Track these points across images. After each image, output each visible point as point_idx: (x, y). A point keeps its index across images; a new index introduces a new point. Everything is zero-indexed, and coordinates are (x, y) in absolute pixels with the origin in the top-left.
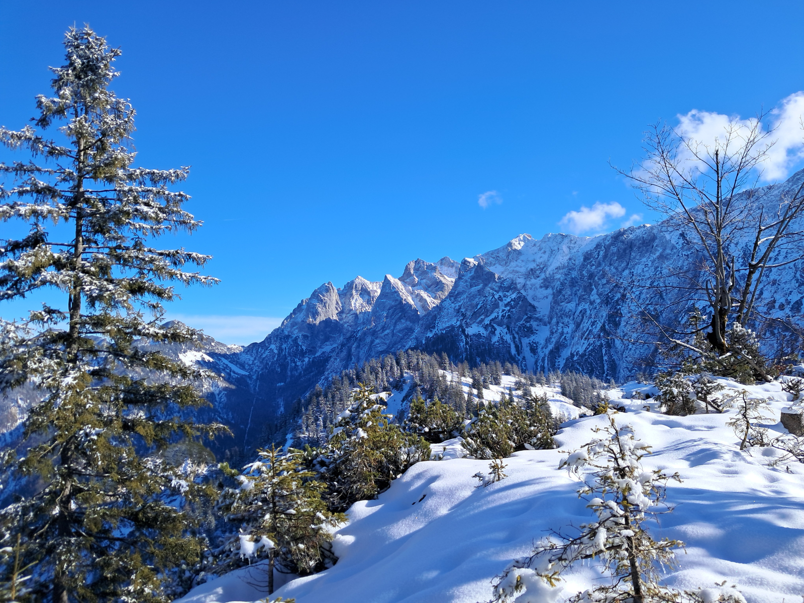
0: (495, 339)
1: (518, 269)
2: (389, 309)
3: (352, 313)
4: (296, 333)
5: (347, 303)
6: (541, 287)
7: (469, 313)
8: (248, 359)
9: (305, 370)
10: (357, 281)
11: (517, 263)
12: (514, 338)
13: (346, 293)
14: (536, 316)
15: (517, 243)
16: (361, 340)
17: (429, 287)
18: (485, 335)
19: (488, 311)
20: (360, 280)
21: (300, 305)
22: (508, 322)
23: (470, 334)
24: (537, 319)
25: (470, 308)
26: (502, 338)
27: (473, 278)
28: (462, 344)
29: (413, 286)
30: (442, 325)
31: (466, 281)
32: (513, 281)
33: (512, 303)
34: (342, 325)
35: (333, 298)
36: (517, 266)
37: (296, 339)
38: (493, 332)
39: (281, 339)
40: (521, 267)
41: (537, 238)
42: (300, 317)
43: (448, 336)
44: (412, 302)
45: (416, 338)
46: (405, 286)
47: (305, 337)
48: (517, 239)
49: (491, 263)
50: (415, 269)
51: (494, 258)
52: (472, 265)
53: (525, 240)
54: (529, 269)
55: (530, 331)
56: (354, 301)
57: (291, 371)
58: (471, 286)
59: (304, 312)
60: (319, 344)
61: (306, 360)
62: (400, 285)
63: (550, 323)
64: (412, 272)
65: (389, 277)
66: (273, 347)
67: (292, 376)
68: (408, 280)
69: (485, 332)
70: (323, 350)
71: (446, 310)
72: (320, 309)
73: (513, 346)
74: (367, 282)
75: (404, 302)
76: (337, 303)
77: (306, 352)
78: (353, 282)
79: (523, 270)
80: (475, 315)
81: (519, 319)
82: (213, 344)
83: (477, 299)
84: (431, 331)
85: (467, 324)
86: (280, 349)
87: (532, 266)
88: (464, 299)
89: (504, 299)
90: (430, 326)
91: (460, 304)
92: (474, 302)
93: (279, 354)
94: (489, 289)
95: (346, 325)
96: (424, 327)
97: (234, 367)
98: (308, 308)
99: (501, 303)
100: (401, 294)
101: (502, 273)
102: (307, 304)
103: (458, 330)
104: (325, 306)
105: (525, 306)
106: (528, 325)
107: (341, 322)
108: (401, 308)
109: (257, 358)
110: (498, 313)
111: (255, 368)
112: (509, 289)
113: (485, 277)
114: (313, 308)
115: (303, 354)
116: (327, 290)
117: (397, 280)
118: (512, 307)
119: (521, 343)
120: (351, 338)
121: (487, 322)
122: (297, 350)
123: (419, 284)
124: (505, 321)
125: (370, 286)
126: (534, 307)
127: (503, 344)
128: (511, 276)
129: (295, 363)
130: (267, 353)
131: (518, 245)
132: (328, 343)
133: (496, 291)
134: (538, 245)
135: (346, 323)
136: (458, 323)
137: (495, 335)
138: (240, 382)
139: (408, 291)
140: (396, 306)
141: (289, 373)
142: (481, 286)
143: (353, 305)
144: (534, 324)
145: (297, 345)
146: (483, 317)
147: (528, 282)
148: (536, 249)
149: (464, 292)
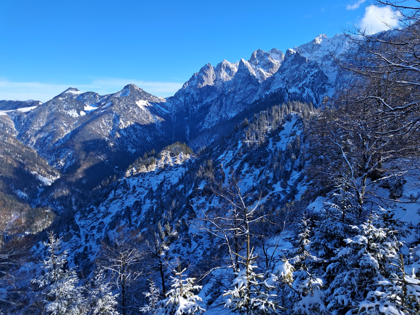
0: (304, 95)
1: (318, 55)
2: (243, 79)
3: (221, 80)
4: (192, 91)
5: (218, 75)
6: (331, 66)
7: (290, 81)
8: (170, 105)
9: (199, 111)
10: (224, 63)
11: (318, 52)
12: (315, 94)
13: (218, 69)
14: (328, 82)
15: (318, 40)
16: (227, 96)
17: (265, 66)
18: (299, 93)
19: (301, 79)
20: (226, 62)
21: (193, 76)
22: (312, 86)
23: (291, 92)
24: (328, 84)
25: (291, 78)
26: (308, 94)
27: (292, 60)
28: (286, 98)
29: (256, 65)
30: (274, 88)
31: (289, 62)
32: (316, 62)
33: (315, 75)
34: (216, 88)
35: (211, 72)
36: (318, 53)
37: (193, 95)
38: (303, 92)
39: (185, 94)
40: (320, 54)
41: (330, 37)
42: (194, 83)
43: (279, 94)
44: (255, 75)
45: (259, 95)
46: (251, 65)
47: (197, 94)
48: (318, 38)
49: (303, 52)
50: (257, 55)
51: (305, 49)
52: (292, 53)
53: (323, 38)
54: (324, 55)
55: (324, 91)
56: (222, 74)
57: (191, 112)
58: (292, 65)
59: (196, 80)
60: (204, 98)
61: (198, 106)
62: (248, 65)
63: (335, 86)
64: (255, 57)
65: (243, 60)
66: (181, 99)
67: (192, 114)
68: (253, 62)
69: (299, 92)
70: (207, 101)
71: (276, 79)
72: (204, 79)
73: (314, 99)
74: (229, 63)
75: (251, 75)
76: (213, 75)
77: (198, 102)
78: (221, 63)
79: (321, 56)
80: (294, 82)
81: (318, 84)
82: (151, 97)
83: (295, 73)
84: (268, 91)
85: (289, 87)
86: (185, 100)
87: (327, 53)
88: (287, 73)
89: (310, 72)
90: (267, 88)
91: (285, 75)
92: (294, 74)
93: (185, 103)
94: (302, 67)
95: (218, 88)
96: (264, 89)
97: (163, 109)
98: (198, 78)
99: (308, 75)
100: (249, 70)
101: (309, 57)
102: (198, 76)
103: (284, 90)
104: (207, 77)
105: (322, 76)
106: (323, 87)
107: (216, 86)
108: (250, 79)
109: (174, 105)
110: (306, 81)
111: (173, 110)
112: (313, 67)
113: (300, 60)
114: (201, 78)
115: (196, 103)
116: (208, 68)
117: (247, 62)
118: (315, 77)
119: (319, 97)
120: (222, 95)
121: (300, 85)
122: (193, 100)
123: (259, 64)
124: (311, 85)
125: (231, 65)
126: (327, 77)
127: (309, 98)
128: (314, 59)
129: (193, 107)
130: (178, 102)
131: (319, 41)
132: (209, 97)
133: (306, 68)
134: (330, 41)
135: (218, 86)
136: (284, 86)
137: (305, 93)
138: (166, 117)
139: (253, 68)
140: (246, 77)
141: (190, 113)
142: (297, 65)
143: (222, 76)
144: (327, 87)
145: (194, 98)
146: (298, 83)
147: (324, 63)
148: (329, 43)
149: (287, 69)
